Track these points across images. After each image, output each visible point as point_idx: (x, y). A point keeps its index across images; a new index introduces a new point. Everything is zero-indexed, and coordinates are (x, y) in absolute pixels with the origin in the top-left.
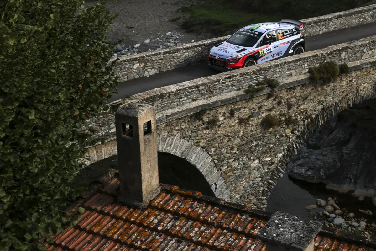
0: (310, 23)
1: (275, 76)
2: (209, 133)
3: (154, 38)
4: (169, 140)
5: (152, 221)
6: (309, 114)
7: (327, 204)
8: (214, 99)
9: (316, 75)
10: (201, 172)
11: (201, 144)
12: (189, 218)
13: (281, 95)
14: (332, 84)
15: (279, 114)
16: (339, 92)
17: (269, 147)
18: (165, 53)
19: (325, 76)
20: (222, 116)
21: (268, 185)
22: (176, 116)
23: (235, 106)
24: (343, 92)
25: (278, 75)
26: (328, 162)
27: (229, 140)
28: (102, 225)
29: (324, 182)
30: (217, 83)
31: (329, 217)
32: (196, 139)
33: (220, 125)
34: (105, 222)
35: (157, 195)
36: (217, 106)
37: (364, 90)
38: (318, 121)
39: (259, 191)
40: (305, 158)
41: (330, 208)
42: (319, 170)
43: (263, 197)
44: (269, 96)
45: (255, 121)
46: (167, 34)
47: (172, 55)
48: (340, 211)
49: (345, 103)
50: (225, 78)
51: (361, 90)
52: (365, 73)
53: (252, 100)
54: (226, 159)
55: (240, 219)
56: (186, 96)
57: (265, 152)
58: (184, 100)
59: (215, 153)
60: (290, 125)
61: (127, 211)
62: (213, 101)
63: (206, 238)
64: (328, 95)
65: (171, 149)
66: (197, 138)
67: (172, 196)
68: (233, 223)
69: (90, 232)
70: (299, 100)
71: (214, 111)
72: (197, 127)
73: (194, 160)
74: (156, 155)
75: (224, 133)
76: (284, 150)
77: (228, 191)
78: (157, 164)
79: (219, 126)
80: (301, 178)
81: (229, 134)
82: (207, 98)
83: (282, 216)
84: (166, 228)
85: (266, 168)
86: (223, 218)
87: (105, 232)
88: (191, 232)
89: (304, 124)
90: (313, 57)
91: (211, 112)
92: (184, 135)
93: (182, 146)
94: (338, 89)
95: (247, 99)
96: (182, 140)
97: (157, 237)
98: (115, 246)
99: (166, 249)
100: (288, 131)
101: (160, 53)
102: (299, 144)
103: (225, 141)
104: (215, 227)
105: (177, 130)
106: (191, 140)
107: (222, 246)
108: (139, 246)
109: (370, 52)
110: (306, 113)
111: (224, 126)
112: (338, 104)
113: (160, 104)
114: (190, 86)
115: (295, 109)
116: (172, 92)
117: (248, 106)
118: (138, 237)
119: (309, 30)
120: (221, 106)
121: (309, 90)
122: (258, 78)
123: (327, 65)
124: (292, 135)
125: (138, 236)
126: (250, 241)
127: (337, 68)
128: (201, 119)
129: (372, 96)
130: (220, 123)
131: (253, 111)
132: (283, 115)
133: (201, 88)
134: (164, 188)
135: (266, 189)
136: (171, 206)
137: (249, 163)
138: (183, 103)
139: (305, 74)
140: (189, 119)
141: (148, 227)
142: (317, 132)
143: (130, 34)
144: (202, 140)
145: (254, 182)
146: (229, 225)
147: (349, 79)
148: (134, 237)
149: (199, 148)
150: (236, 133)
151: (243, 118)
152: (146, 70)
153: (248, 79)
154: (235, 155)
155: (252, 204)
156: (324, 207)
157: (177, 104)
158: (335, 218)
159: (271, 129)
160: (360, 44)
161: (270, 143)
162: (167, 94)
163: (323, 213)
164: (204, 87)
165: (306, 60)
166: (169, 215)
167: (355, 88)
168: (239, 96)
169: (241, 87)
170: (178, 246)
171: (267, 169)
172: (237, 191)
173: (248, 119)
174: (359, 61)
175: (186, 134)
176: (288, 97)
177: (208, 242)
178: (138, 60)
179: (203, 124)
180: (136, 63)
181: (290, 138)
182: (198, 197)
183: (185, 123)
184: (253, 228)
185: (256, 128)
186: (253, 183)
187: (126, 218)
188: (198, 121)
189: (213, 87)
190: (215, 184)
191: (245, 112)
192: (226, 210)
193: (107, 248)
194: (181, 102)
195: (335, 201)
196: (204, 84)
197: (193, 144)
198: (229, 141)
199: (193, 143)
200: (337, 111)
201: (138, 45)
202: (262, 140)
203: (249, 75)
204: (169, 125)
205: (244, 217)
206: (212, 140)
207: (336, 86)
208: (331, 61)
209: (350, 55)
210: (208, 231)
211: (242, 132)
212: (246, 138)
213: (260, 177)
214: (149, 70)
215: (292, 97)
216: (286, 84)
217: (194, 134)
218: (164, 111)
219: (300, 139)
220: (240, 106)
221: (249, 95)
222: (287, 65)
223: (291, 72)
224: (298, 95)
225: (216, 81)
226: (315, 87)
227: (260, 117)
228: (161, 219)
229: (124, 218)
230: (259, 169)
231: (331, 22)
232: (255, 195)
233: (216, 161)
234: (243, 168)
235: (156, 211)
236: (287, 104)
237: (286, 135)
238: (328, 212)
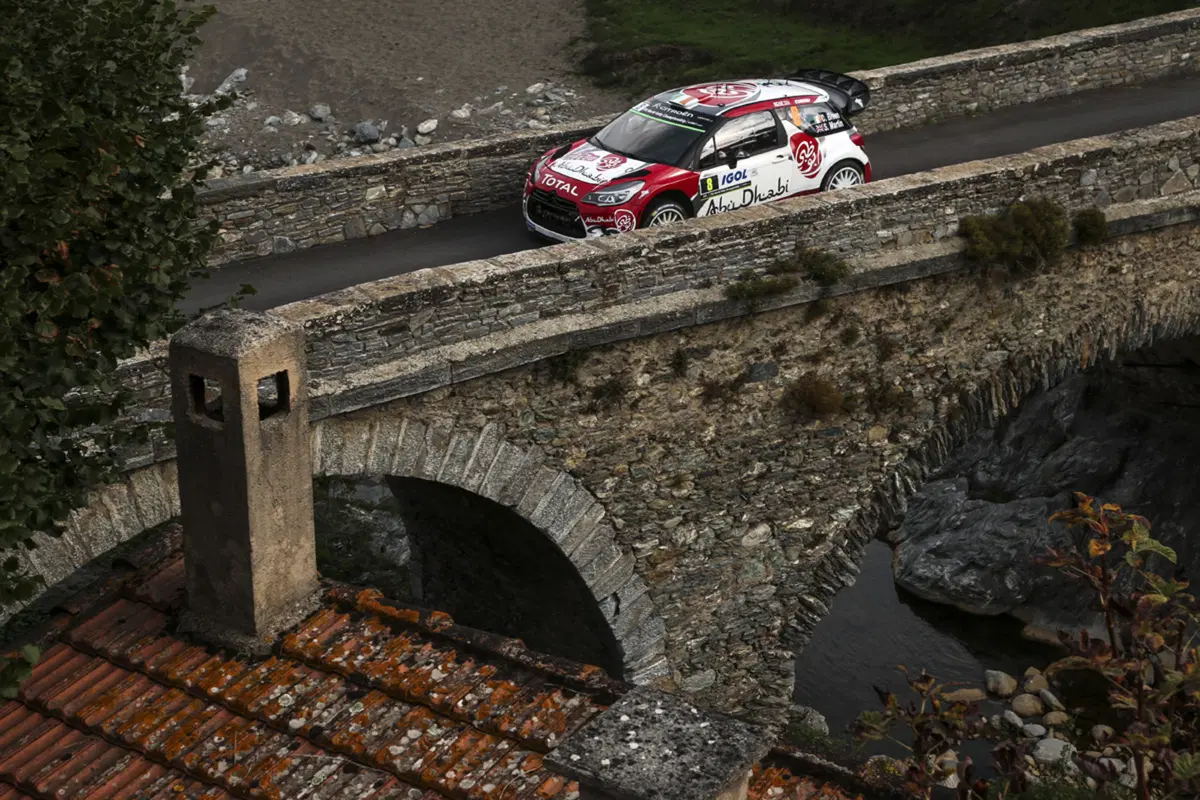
1: (837, 243)
2: (597, 428)
3: (486, 103)
4: (460, 442)
5: (278, 698)
6: (954, 377)
7: (1020, 689)
8: (617, 313)
9: (984, 244)
10: (567, 554)
11: (569, 463)
12: (396, 695)
13: (856, 310)
14: (1044, 277)
15: (844, 374)
16: (1067, 307)
17: (808, 483)
18: (474, 153)
19: (1018, 250)
20: (643, 373)
21: (800, 611)
22: (485, 364)
23: (689, 339)
24: (1084, 307)
25: (847, 241)
26: (1034, 548)
27: (668, 453)
28: (116, 702)
29: (1016, 613)
30: (630, 260)
31: (1022, 733)
32: (550, 443)
33: (637, 401)
34: (127, 694)
36: (626, 336)
37: (1165, 304)
38: (989, 405)
39: (768, 629)
41: (1027, 703)
42: (1001, 573)
43: (785, 649)
44: (814, 310)
45: (760, 393)
46: (531, 90)
47: (497, 160)
48: (1064, 717)
49: (1091, 347)
50: (657, 246)
51: (1151, 304)
52: (1170, 245)
53: (750, 323)
54: (655, 515)
56: (520, 298)
57: (793, 500)
58: (512, 314)
59: (617, 495)
60: (886, 413)
61: (204, 661)
62: (613, 320)
63: (439, 763)
64: (1029, 314)
65: (466, 473)
66: (556, 441)
67: (354, 620)
68: (535, 719)
69: (72, 723)
70: (919, 328)
71: (616, 353)
72: (555, 403)
73: (545, 514)
74: (307, 486)
75: (650, 429)
76: (860, 495)
77: (658, 624)
79: (634, 406)
80: (936, 596)
81: (667, 433)
82: (594, 310)
84: (317, 723)
85: (794, 553)
86: (504, 701)
87: (120, 726)
88: (394, 741)
89: (936, 412)
90: (975, 182)
91: (607, 356)
92: (512, 429)
93: (503, 464)
94: (1067, 298)
95: (732, 319)
96: (503, 445)
97: (284, 751)
98: (144, 772)
99: (305, 791)
100: (878, 435)
101: (457, 153)
102: (914, 478)
103: (654, 455)
104: (475, 730)
105: (487, 412)
106: (534, 446)
107: (483, 793)
108: (219, 778)
109: (1193, 171)
111: (650, 404)
112: (1062, 351)
113: (430, 321)
114: (534, 265)
115: (905, 358)
116: (473, 284)
117: (736, 341)
118: (223, 749)
120: (642, 340)
121: (959, 295)
122: (775, 247)
123: (1028, 212)
124: (890, 446)
125: (223, 744)
127: (1065, 221)
128: (570, 380)
129: (1194, 327)
130: (637, 395)
131: (753, 361)
132: (864, 377)
133: (572, 275)
134: (332, 593)
135: (794, 623)
136: (347, 653)
137: (736, 533)
138: (508, 323)
139: (944, 239)
140: (530, 378)
141: (260, 717)
143: (409, 85)
144: (575, 450)
145: (751, 598)
146: (519, 726)
147: (1109, 264)
148: (209, 745)
149: (563, 475)
150: (692, 433)
151: (717, 382)
152: (409, 208)
153: (739, 251)
154: (687, 504)
155: (744, 672)
156: (1007, 701)
157: (490, 325)
158: (1042, 737)
159: (818, 422)
161: (812, 472)
162: (455, 289)
163: (1003, 720)
164: (582, 272)
165: (949, 193)
166: (334, 681)
167: (1130, 294)
168: (705, 306)
169: (713, 278)
170: (346, 784)
171: (800, 557)
172: (689, 625)
173: (735, 386)
174: (1145, 202)
175: (518, 427)
176: (879, 317)
177: (443, 775)
178: (383, 172)
179: (579, 395)
180: (375, 184)
181: (882, 456)
182: (437, 630)
183: (516, 390)
185: (764, 416)
186: (747, 602)
187: (196, 683)
188: (559, 386)
189: (612, 272)
190: (615, 596)
191: (725, 362)
192: (521, 678)
193: (117, 778)
194: (503, 318)
195: (1049, 679)
196: (584, 261)
197: (539, 460)
198: (665, 456)
199: (540, 458)
200: (1057, 373)
201: (431, 124)
202: (782, 459)
203: (742, 237)
204: (461, 394)
205: (575, 702)
206: (606, 451)
207: (1058, 286)
208: (1045, 199)
209: (1116, 179)
210: (447, 743)
211: (711, 428)
212: (728, 448)
213: (772, 583)
214: (418, 208)
215: (894, 318)
216: (876, 272)
217: (546, 428)
218: (442, 348)
219: (919, 460)
220: (709, 342)
221: (740, 304)
222: (879, 208)
223: (896, 231)
224: (915, 311)
225: (628, 254)
226: (983, 286)
227: (777, 380)
228: (307, 694)
229: (189, 683)
230: (769, 557)
232: (756, 641)
233: (620, 522)
234: (712, 549)
235: (295, 667)
236: (876, 341)
237: (870, 445)
238: (1021, 716)
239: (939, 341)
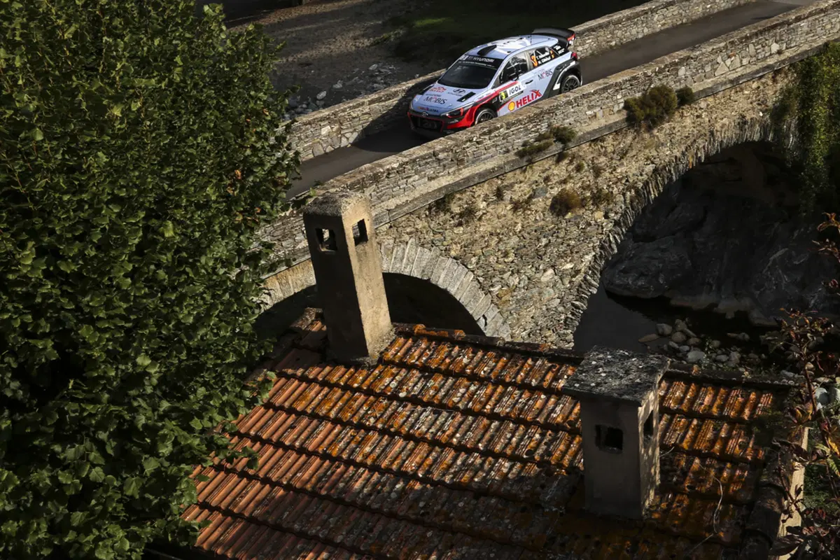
0: (619, 21)
1: (568, 121)
2: (464, 233)
3: (349, 79)
4: (398, 251)
5: (389, 385)
6: (631, 181)
7: (674, 330)
8: (466, 172)
9: (639, 113)
10: (458, 299)
11: (453, 253)
12: (447, 374)
13: (581, 154)
14: (667, 124)
15: (580, 187)
16: (679, 138)
17: (569, 245)
18: (372, 102)
19: (654, 112)
20: (482, 201)
21: (572, 309)
22: (405, 209)
23: (502, 180)
24: (687, 137)
25: (572, 119)
26: (670, 261)
27: (500, 240)
28: (308, 398)
29: (667, 295)
30: (468, 144)
31: (678, 351)
32: (442, 244)
33: (481, 216)
34: (312, 394)
35: (391, 343)
36: (472, 184)
37: (724, 130)
38: (649, 193)
39: (559, 321)
40: (631, 259)
41: (678, 336)
42: (656, 276)
43: (567, 329)
44: (560, 157)
45: (541, 203)
46: (371, 68)
47: (383, 103)
48: (697, 340)
49: (693, 157)
50: (480, 135)
51: (717, 131)
52: (722, 101)
53: (531, 168)
54: (498, 273)
55: (532, 367)
56: (417, 172)
57: (562, 255)
58: (414, 181)
59: (478, 266)
60: (602, 204)
61: (346, 373)
62: (465, 176)
63: (480, 402)
65: (403, 266)
66: (445, 243)
67: (414, 341)
68: (522, 374)
69: (290, 411)
70: (612, 159)
71: (468, 193)
72: (442, 223)
73: (444, 281)
74: (381, 276)
75: (490, 229)
76: (594, 248)
77: (506, 327)
78: (383, 290)
79: (480, 219)
80: (626, 293)
81: (498, 231)
82: (454, 173)
83: (603, 353)
84: (413, 393)
85: (566, 281)
86: (504, 368)
87: (314, 409)
88: (453, 395)
89: (625, 200)
90: (629, 81)
91: (464, 195)
92: (422, 240)
93: (420, 259)
94: (679, 134)
95: (522, 167)
96: (419, 249)
97: (400, 409)
98: (334, 428)
99: (417, 426)
100: (599, 215)
101: (363, 104)
102: (618, 234)
103: (493, 243)
104: (493, 384)
105: (407, 233)
106: (434, 247)
107: (508, 413)
108: (372, 426)
109: (728, 62)
110: (627, 181)
111: (488, 217)
112: (680, 160)
113: (374, 191)
114: (421, 154)
115: (607, 175)
116: (393, 169)
117: (525, 178)
118: (369, 412)
119: (619, 33)
120: (479, 184)
121: (629, 139)
122: (538, 127)
123: (656, 92)
124: (606, 220)
125: (369, 410)
126: (552, 400)
127: (674, 95)
128: (447, 210)
129: (738, 140)
130: (481, 213)
131: (535, 188)
132: (588, 188)
133: (441, 156)
134: (400, 329)
135: (570, 316)
136: (416, 357)
137: (537, 275)
138: (413, 186)
139: (619, 111)
140: (427, 213)
141: (383, 394)
142: (647, 212)
143: (308, 76)
144: (454, 246)
145: (549, 307)
146: (515, 378)
147: (696, 114)
148: (362, 412)
149: (451, 260)
150: (510, 228)
151: (519, 201)
152: (343, 135)
153: (521, 132)
154: (513, 265)
155: (550, 344)
156: (669, 337)
157: (404, 189)
158: (688, 351)
159: (570, 214)
160: (710, 49)
161: (570, 239)
162: (384, 172)
164: (446, 154)
165: (618, 88)
166: (415, 372)
167: (707, 128)
168: (508, 162)
169: (510, 148)
170: (436, 419)
171: (570, 283)
172: (521, 325)
173: (528, 201)
174: (709, 81)
175: (425, 238)
176: (592, 156)
177: (484, 407)
178: (328, 119)
179: (453, 217)
180: (325, 126)
181: (602, 226)
182: (460, 339)
183: (421, 220)
184: (556, 379)
185: (544, 215)
186: (547, 309)
187: (346, 383)
188: (442, 214)
189: (461, 151)
190: (484, 316)
191: (520, 191)
192: (508, 355)
194: (410, 184)
196: (446, 148)
197: (438, 254)
198: (499, 242)
199: (438, 252)
200: (679, 172)
201: (323, 94)
202: (555, 235)
203: (521, 124)
204: (395, 226)
205: (539, 362)
206: (470, 244)
207: (674, 128)
208: (663, 85)
209: (694, 71)
210: (481, 392)
211: (519, 225)
212: (529, 233)
213: (558, 298)
214: (348, 135)
215: (599, 155)
216: (588, 133)
217: (438, 237)
218: (382, 204)
219: (620, 227)
220: (512, 181)
221: (525, 159)
222: (586, 100)
223: (595, 111)
225: (467, 141)
226: (638, 132)
227: (548, 195)
228: (402, 380)
229: (342, 384)
230: (555, 285)
231: (657, 16)
232: (553, 328)
233: (481, 279)
234: (528, 285)
235: (392, 368)
236: (593, 168)
237: (596, 222)
238: (677, 343)
239: (622, 164)
